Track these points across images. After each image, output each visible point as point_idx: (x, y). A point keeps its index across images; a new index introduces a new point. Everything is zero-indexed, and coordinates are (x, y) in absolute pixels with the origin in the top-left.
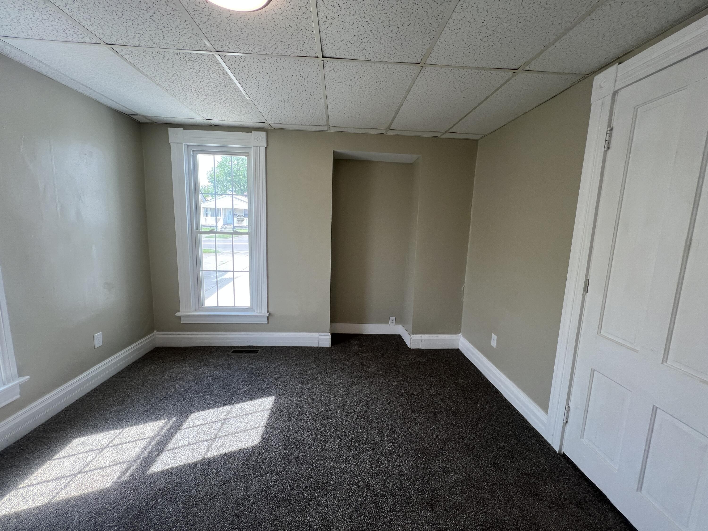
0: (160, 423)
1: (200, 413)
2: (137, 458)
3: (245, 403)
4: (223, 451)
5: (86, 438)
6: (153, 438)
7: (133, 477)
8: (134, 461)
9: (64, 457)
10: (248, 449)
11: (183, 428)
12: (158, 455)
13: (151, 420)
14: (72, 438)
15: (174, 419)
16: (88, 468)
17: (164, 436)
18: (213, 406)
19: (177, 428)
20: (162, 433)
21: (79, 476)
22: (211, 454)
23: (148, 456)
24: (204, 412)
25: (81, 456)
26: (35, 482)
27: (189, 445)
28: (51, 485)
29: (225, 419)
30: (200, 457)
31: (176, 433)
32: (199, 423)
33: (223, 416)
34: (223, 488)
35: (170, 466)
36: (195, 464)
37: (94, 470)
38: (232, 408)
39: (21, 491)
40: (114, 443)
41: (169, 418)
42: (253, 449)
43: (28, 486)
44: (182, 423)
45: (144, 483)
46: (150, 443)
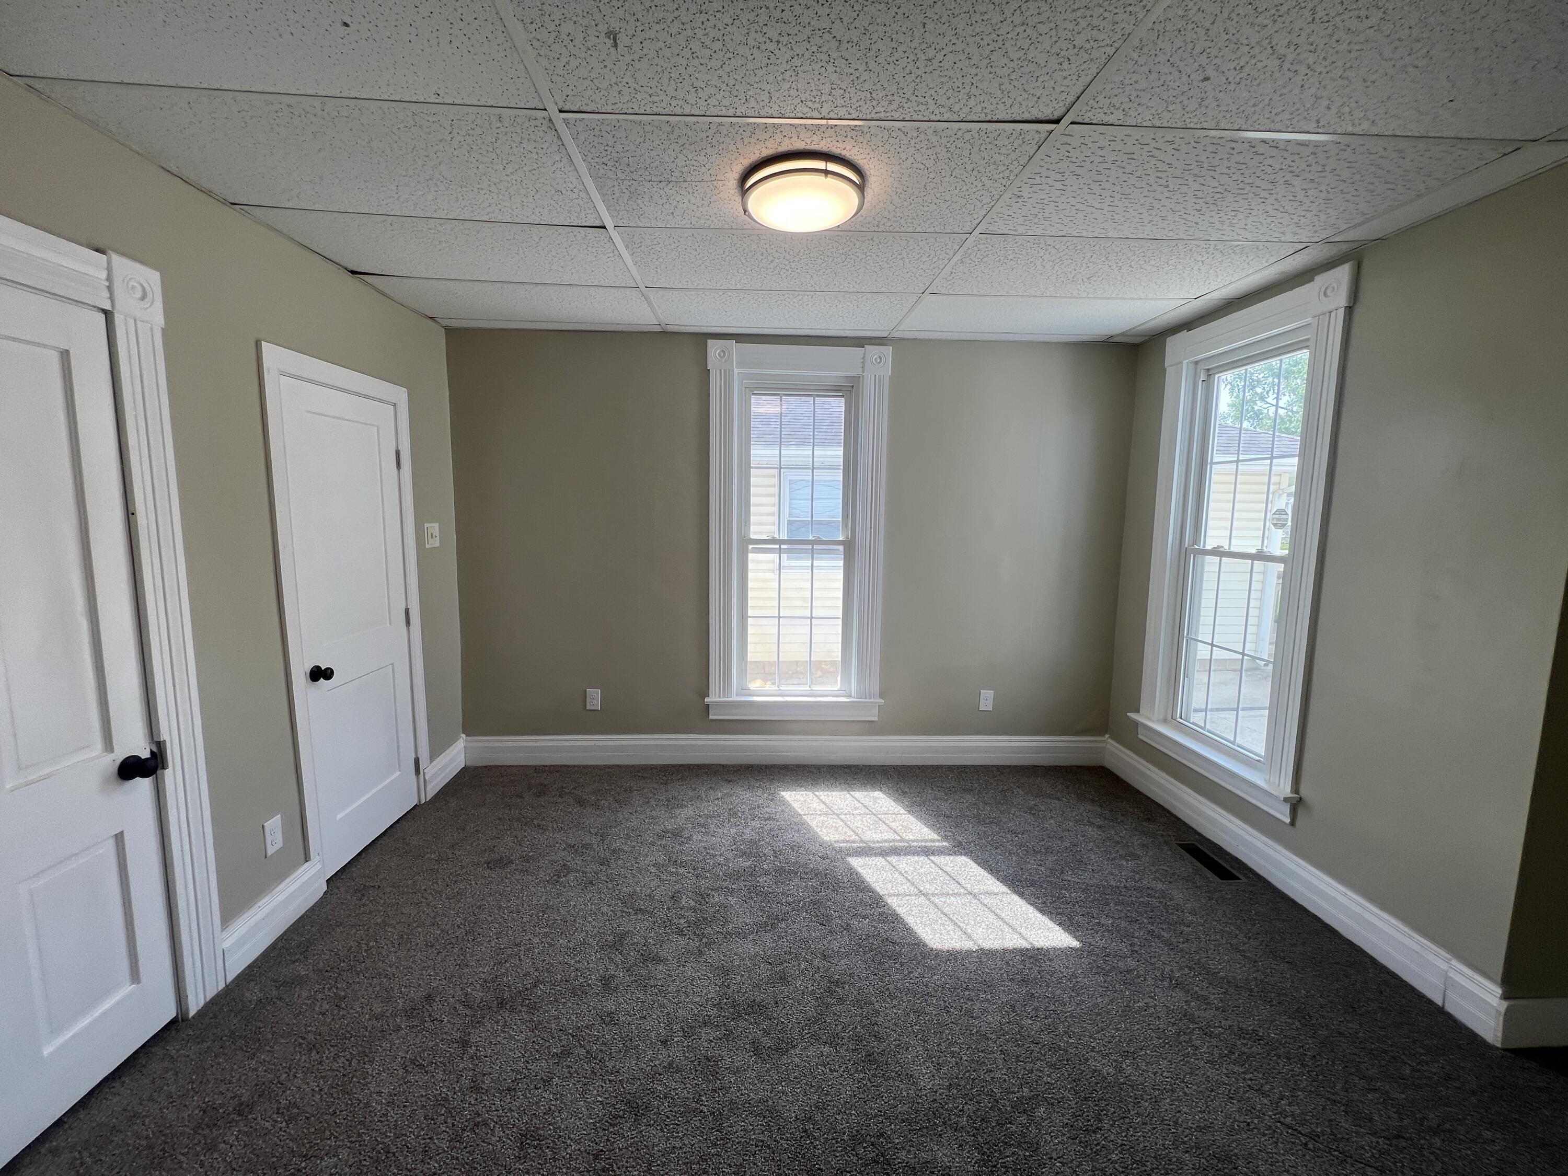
0: (931, 836)
1: (970, 862)
2: (868, 842)
3: (1028, 906)
4: (903, 911)
5: (884, 796)
8: (861, 842)
9: (854, 797)
10: (917, 938)
11: (933, 857)
12: (876, 855)
13: (932, 827)
14: (880, 790)
15: (944, 844)
16: (843, 816)
17: (909, 847)
18: (995, 871)
19: (930, 852)
20: (914, 844)
22: (893, 901)
23: (872, 849)
24: (975, 866)
25: (859, 805)
26: (822, 797)
27: (903, 874)
28: (821, 807)
29: (972, 893)
30: (883, 892)
31: (919, 855)
32: (948, 869)
33: (980, 888)
34: (838, 929)
35: (862, 872)
36: (871, 892)
37: (843, 821)
38: (1003, 893)
39: (812, 795)
40: (884, 816)
41: (945, 838)
43: (818, 796)
44: (942, 854)
45: (833, 861)
46: (893, 841)
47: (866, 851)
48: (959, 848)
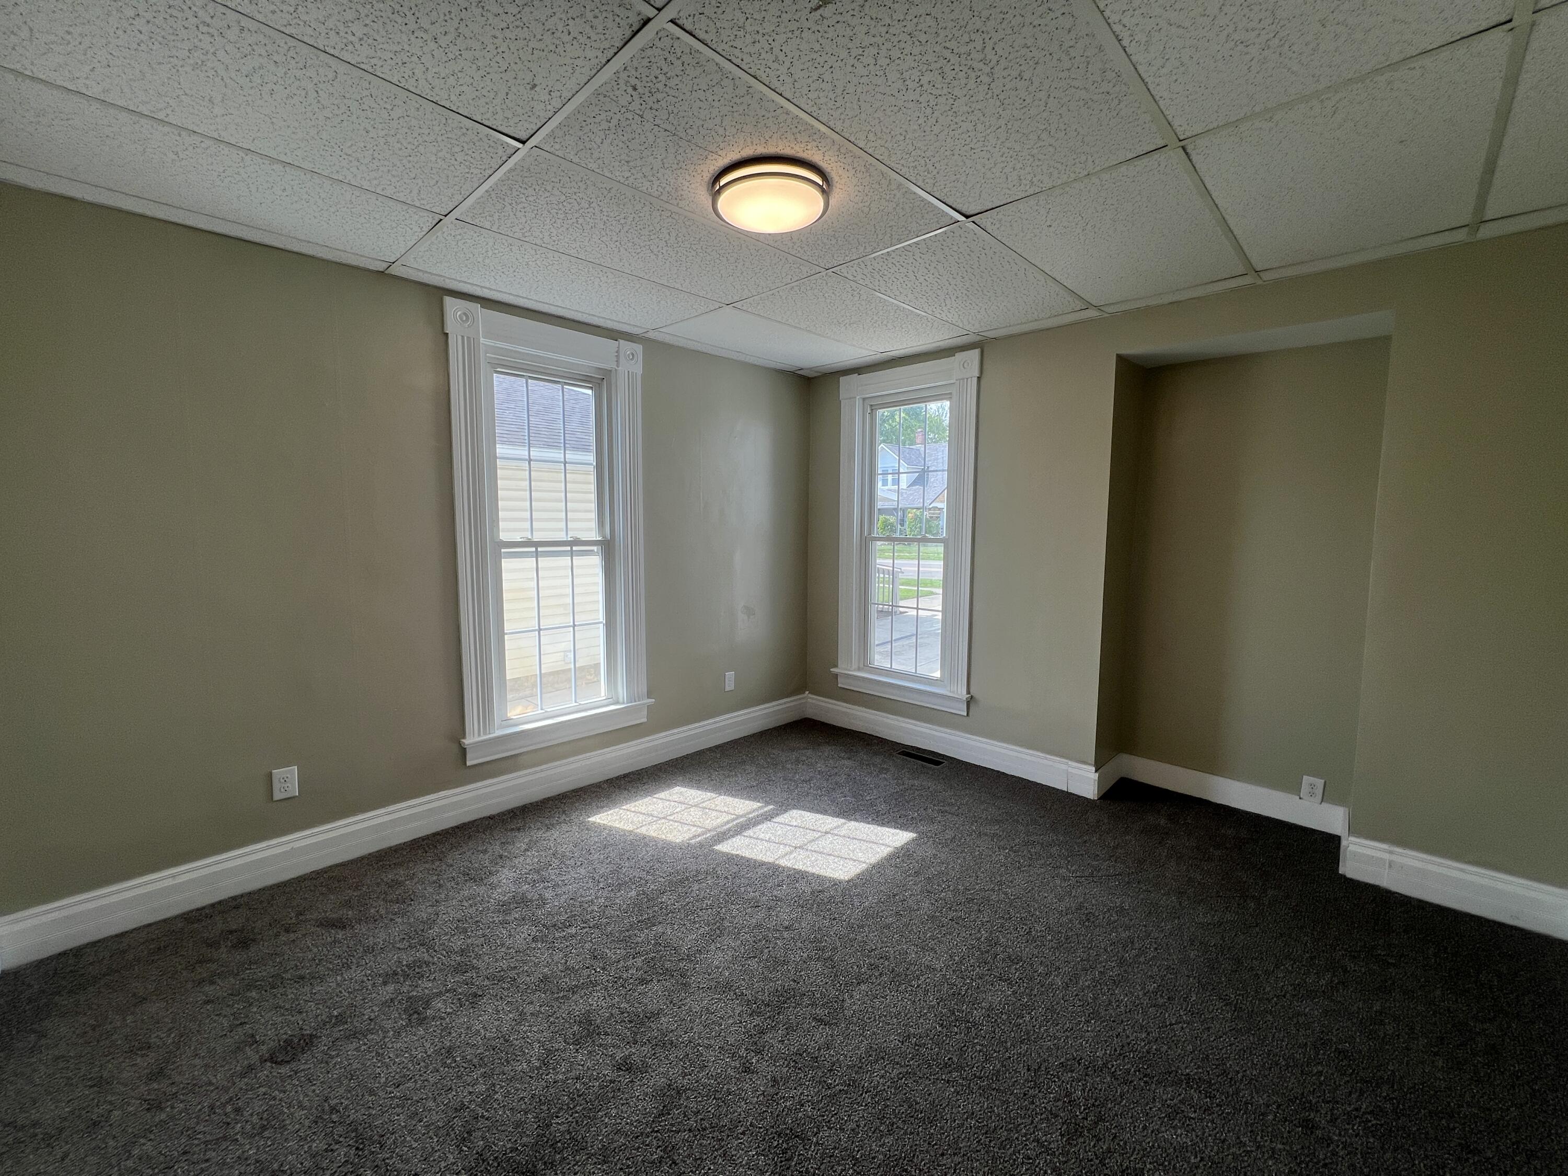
0: (756, 805)
1: (803, 813)
2: (715, 829)
3: (868, 826)
4: (799, 866)
5: (686, 789)
6: (738, 817)
7: (701, 845)
8: (710, 831)
9: (661, 799)
10: (830, 880)
11: (774, 820)
12: (733, 836)
13: (749, 798)
14: (676, 785)
15: (771, 807)
16: (672, 818)
17: (750, 820)
18: (824, 812)
19: (768, 817)
20: (751, 816)
21: (663, 821)
22: (783, 862)
23: (724, 833)
24: (809, 814)
25: (673, 804)
26: (633, 809)
27: (769, 841)
28: (641, 817)
29: (826, 833)
30: (771, 860)
31: (763, 822)
32: (795, 824)
33: (827, 828)
34: (772, 903)
35: (737, 853)
36: (762, 864)
37: (676, 821)
38: (845, 824)
39: (621, 811)
40: (704, 805)
41: (767, 803)
42: (836, 883)
43: (628, 810)
44: (777, 815)
45: (705, 856)
46: (733, 820)
47: (722, 836)
48: (784, 807)
